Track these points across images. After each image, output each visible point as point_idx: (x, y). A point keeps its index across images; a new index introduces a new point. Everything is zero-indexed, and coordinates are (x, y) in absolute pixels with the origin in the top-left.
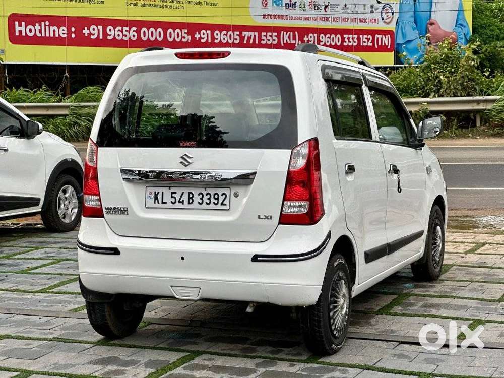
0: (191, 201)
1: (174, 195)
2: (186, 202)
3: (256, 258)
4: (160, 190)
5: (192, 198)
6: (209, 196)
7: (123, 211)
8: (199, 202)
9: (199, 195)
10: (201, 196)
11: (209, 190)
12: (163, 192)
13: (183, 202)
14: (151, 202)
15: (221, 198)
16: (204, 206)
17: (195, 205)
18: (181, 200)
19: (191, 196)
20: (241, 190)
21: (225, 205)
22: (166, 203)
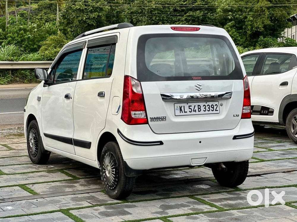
0: (200, 110)
1: (190, 107)
2: (197, 111)
3: (235, 138)
4: (182, 105)
5: (200, 108)
6: (208, 107)
7: (163, 119)
8: (204, 110)
9: (203, 106)
10: (204, 107)
11: (208, 103)
12: (184, 106)
13: (195, 111)
14: (178, 112)
15: (215, 107)
16: (207, 112)
17: (202, 112)
18: (195, 110)
19: (199, 107)
20: (224, 102)
21: (217, 110)
22: (186, 112)
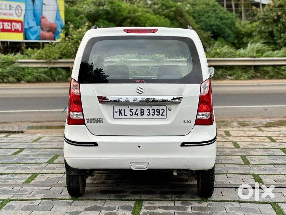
0: (142, 114)
1: (131, 111)
2: (139, 114)
3: (183, 145)
4: (123, 108)
5: (143, 112)
6: (153, 111)
7: (100, 121)
8: (147, 115)
10: (148, 111)
11: (153, 107)
12: (124, 109)
13: (137, 115)
14: (117, 115)
15: (161, 112)
16: (151, 116)
17: (145, 116)
18: (136, 114)
19: (142, 111)
20: (173, 107)
21: (164, 115)
22: (127, 115)
